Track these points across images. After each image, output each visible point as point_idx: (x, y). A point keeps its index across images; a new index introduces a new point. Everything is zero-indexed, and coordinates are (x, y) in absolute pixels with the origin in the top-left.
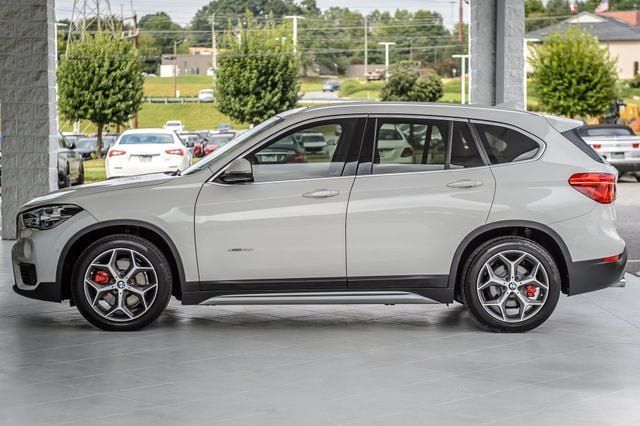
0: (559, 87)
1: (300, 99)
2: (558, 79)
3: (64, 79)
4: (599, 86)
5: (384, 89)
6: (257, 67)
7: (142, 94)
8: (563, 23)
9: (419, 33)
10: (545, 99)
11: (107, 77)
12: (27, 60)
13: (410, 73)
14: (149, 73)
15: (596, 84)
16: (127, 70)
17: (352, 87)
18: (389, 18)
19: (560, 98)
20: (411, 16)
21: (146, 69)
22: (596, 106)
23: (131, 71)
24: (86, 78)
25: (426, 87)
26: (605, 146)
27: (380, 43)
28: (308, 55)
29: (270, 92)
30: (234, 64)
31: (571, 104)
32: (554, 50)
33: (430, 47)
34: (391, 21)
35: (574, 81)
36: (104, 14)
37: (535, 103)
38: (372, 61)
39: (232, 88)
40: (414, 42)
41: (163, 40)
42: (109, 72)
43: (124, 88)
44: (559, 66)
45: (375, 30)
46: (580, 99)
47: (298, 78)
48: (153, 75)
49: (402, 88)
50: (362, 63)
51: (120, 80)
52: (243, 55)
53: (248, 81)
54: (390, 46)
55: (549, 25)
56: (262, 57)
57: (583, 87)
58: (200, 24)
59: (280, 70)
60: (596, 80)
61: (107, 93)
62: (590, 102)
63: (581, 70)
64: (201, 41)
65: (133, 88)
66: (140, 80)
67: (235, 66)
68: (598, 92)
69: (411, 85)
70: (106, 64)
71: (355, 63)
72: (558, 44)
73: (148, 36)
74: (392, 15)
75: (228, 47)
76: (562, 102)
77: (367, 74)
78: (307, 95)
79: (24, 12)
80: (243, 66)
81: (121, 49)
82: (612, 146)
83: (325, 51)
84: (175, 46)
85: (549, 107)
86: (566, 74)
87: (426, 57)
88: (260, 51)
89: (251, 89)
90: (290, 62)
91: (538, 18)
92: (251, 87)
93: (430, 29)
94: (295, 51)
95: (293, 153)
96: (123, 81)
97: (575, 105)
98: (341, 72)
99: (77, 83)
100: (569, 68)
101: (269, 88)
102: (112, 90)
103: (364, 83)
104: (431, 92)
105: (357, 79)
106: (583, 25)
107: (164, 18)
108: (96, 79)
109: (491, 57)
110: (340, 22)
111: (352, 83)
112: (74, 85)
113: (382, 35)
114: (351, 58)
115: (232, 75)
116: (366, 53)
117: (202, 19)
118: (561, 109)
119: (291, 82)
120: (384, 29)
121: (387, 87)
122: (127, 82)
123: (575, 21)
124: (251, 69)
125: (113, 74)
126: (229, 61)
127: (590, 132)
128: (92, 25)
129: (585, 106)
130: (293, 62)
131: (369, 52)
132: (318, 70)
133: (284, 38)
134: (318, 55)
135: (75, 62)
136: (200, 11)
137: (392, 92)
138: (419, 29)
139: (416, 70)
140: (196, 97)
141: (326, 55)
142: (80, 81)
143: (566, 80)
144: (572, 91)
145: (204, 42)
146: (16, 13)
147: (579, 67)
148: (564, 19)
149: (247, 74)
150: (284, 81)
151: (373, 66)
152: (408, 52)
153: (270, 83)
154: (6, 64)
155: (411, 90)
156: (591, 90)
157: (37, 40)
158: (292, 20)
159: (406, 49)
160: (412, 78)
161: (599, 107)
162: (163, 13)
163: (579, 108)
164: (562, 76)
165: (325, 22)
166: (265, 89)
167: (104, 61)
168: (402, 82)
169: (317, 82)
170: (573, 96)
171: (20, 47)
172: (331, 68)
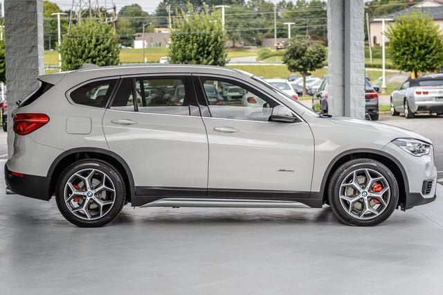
0: (407, 52)
1: (227, 63)
2: (406, 47)
3: (65, 51)
4: (434, 51)
5: (285, 55)
6: (197, 41)
7: (118, 61)
8: (412, 7)
9: (312, 16)
10: (397, 60)
11: (94, 49)
12: (24, 39)
13: (303, 44)
14: (126, 46)
15: (432, 50)
16: (108, 44)
17: (266, 54)
18: (292, 6)
19: (407, 60)
20: (307, 4)
21: (124, 43)
22: (432, 65)
23: (110, 45)
24: (80, 50)
25: (314, 53)
26: (431, 93)
27: (285, 23)
28: (236, 32)
29: (206, 58)
30: (182, 39)
31: (415, 63)
32: (403, 27)
33: (321, 25)
34: (293, 8)
35: (417, 48)
36: (94, 6)
37: (391, 63)
38: (280, 36)
39: (180, 56)
40: (309, 22)
41: (136, 23)
42: (96, 46)
43: (106, 57)
44: (407, 38)
45: (282, 14)
46: (421, 60)
47: (226, 48)
48: (129, 48)
49: (298, 54)
50: (273, 37)
51: (103, 51)
52: (187, 33)
53: (191, 51)
54: (291, 25)
55: (403, 9)
56: (200, 34)
57: (423, 52)
58: (162, 12)
59: (212, 44)
60: (432, 47)
61: (94, 60)
62: (428, 62)
63: (422, 40)
64: (162, 24)
65: (112, 57)
66: (117, 51)
67: (182, 41)
68: (433, 55)
69: (304, 52)
70: (94, 40)
71: (268, 37)
72: (406, 23)
73: (125, 21)
74: (295, 4)
75: (177, 27)
76: (409, 62)
77: (276, 45)
78: (232, 60)
79: (22, 6)
80: (187, 41)
81: (103, 30)
82: (435, 92)
83: (247, 29)
84: (143, 28)
85: (400, 66)
86: (411, 43)
87: (318, 33)
88: (198, 30)
89: (193, 57)
90: (219, 37)
91: (396, 4)
92: (193, 55)
93: (320, 14)
94: (223, 29)
95: (215, 100)
96: (106, 52)
97: (417, 64)
98: (259, 44)
99: (74, 53)
100: (413, 39)
101: (206, 55)
102: (98, 59)
103: (274, 51)
104: (317, 57)
105: (269, 48)
106: (423, 9)
107: (137, 8)
108: (87, 51)
109: (341, 32)
110: (259, 9)
111: (266, 51)
112: (72, 55)
113: (287, 18)
114: (265, 34)
115: (180, 46)
116: (275, 30)
117: (163, 8)
118: (408, 67)
119: (221, 51)
120: (288, 13)
121: (287, 53)
122: (108, 53)
123: (420, 6)
124: (193, 43)
125: (99, 47)
126: (177, 37)
127: (420, 83)
128: (86, 14)
129: (425, 65)
130: (221, 38)
131: (278, 30)
132: (243, 42)
133: (215, 21)
134: (242, 32)
135: (72, 39)
136: (161, 3)
137: (291, 57)
138: (313, 13)
139: (307, 41)
140: (158, 62)
141: (247, 32)
142: (76, 52)
143: (412, 47)
144: (416, 55)
145: (164, 24)
146: (16, 7)
147: (420, 38)
148: (413, 5)
149: (190, 46)
150: (215, 51)
151: (281, 39)
152: (305, 29)
153: (206, 52)
154: (9, 42)
155: (303, 56)
156: (429, 54)
157: (31, 25)
158: (221, 8)
159: (303, 27)
160: (304, 48)
161: (434, 65)
162: (136, 5)
163: (421, 66)
164: (409, 44)
165: (247, 9)
166: (202, 56)
167: (92, 38)
168: (297, 51)
169: (242, 51)
170: (416, 58)
171: (19, 30)
172: (252, 41)
